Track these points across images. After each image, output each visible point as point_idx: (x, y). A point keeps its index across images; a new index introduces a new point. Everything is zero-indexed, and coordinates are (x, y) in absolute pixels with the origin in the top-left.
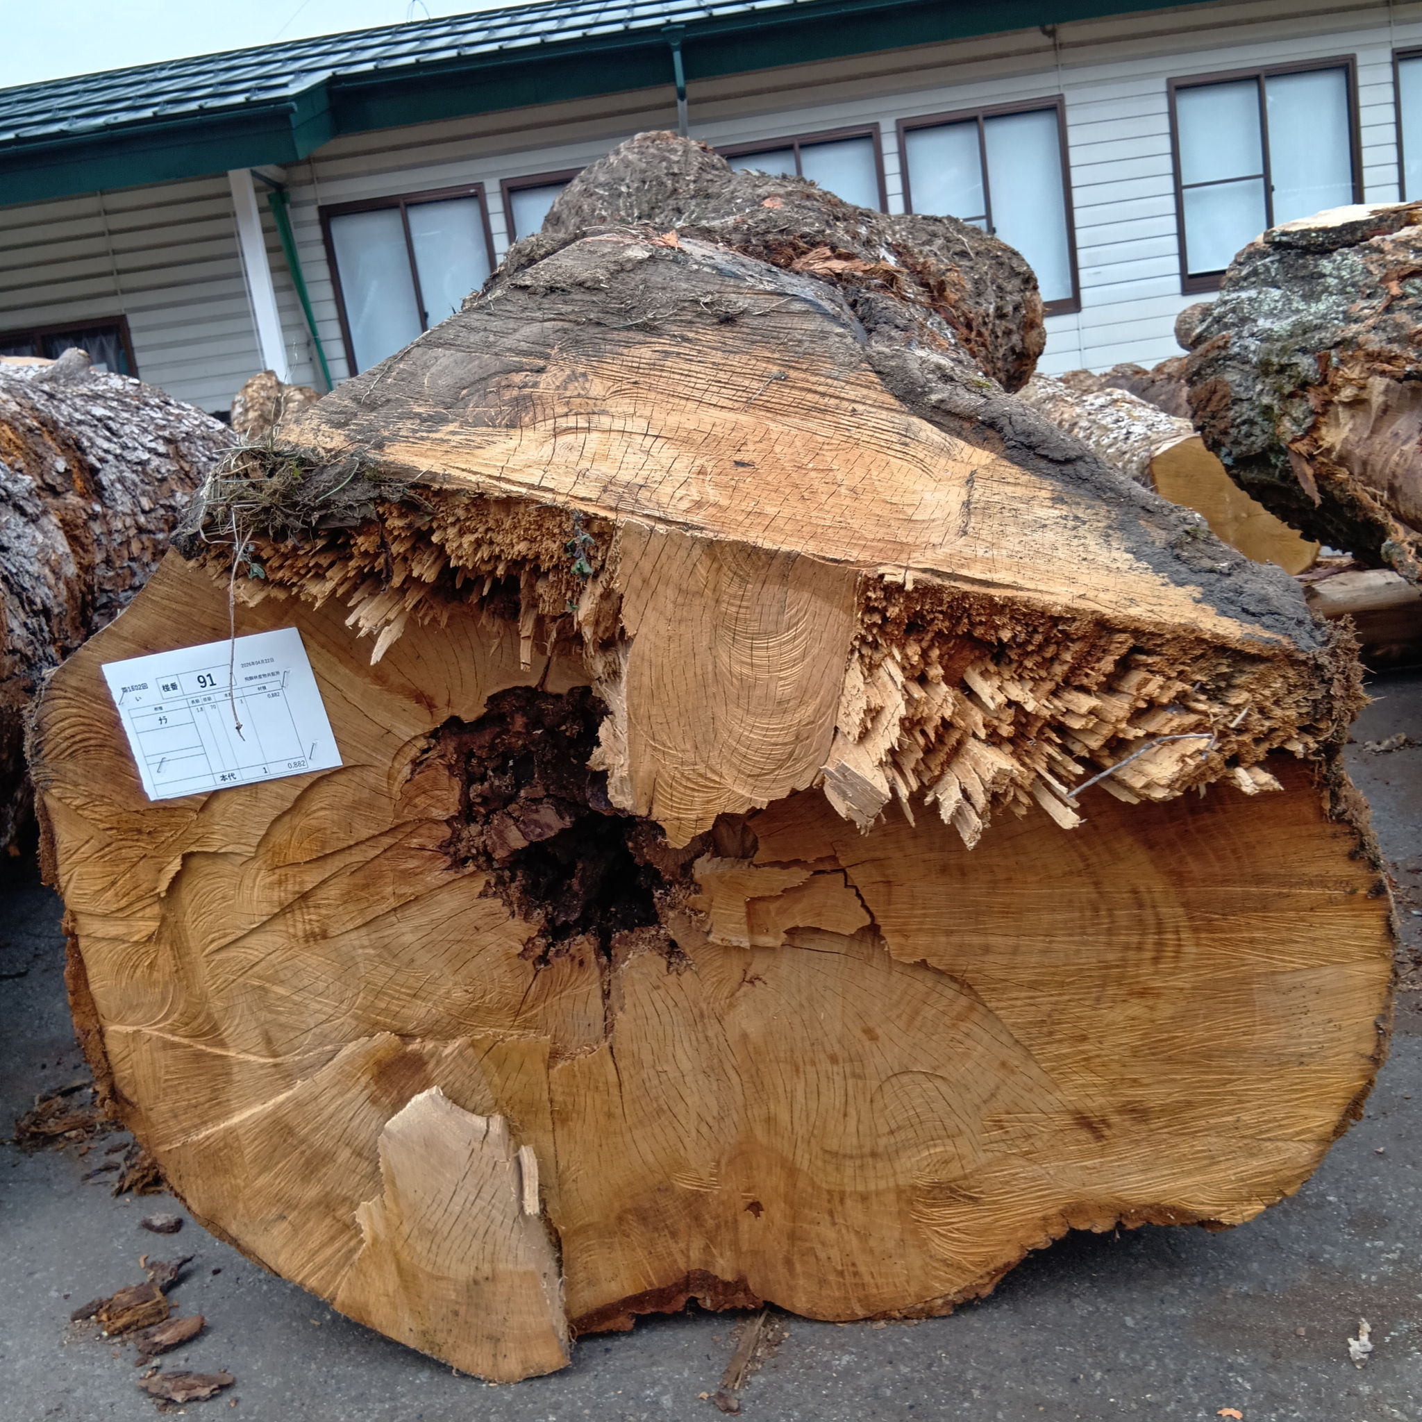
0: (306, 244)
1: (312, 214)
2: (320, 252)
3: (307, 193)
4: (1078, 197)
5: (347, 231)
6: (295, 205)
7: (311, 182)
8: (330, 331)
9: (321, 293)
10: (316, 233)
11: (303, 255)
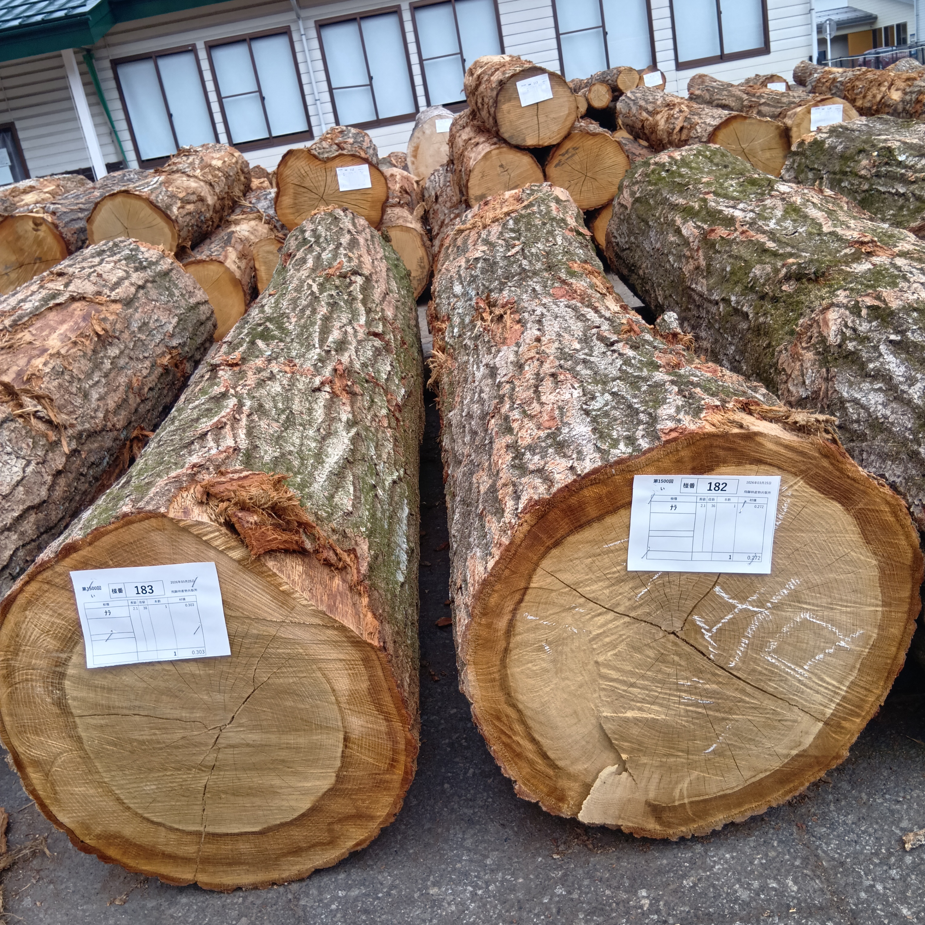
0: (105, 80)
1: (107, 64)
2: (113, 84)
3: (103, 53)
5: (124, 71)
6: (98, 59)
7: (105, 47)
8: (121, 126)
9: (115, 106)
10: (110, 74)
11: (104, 86)
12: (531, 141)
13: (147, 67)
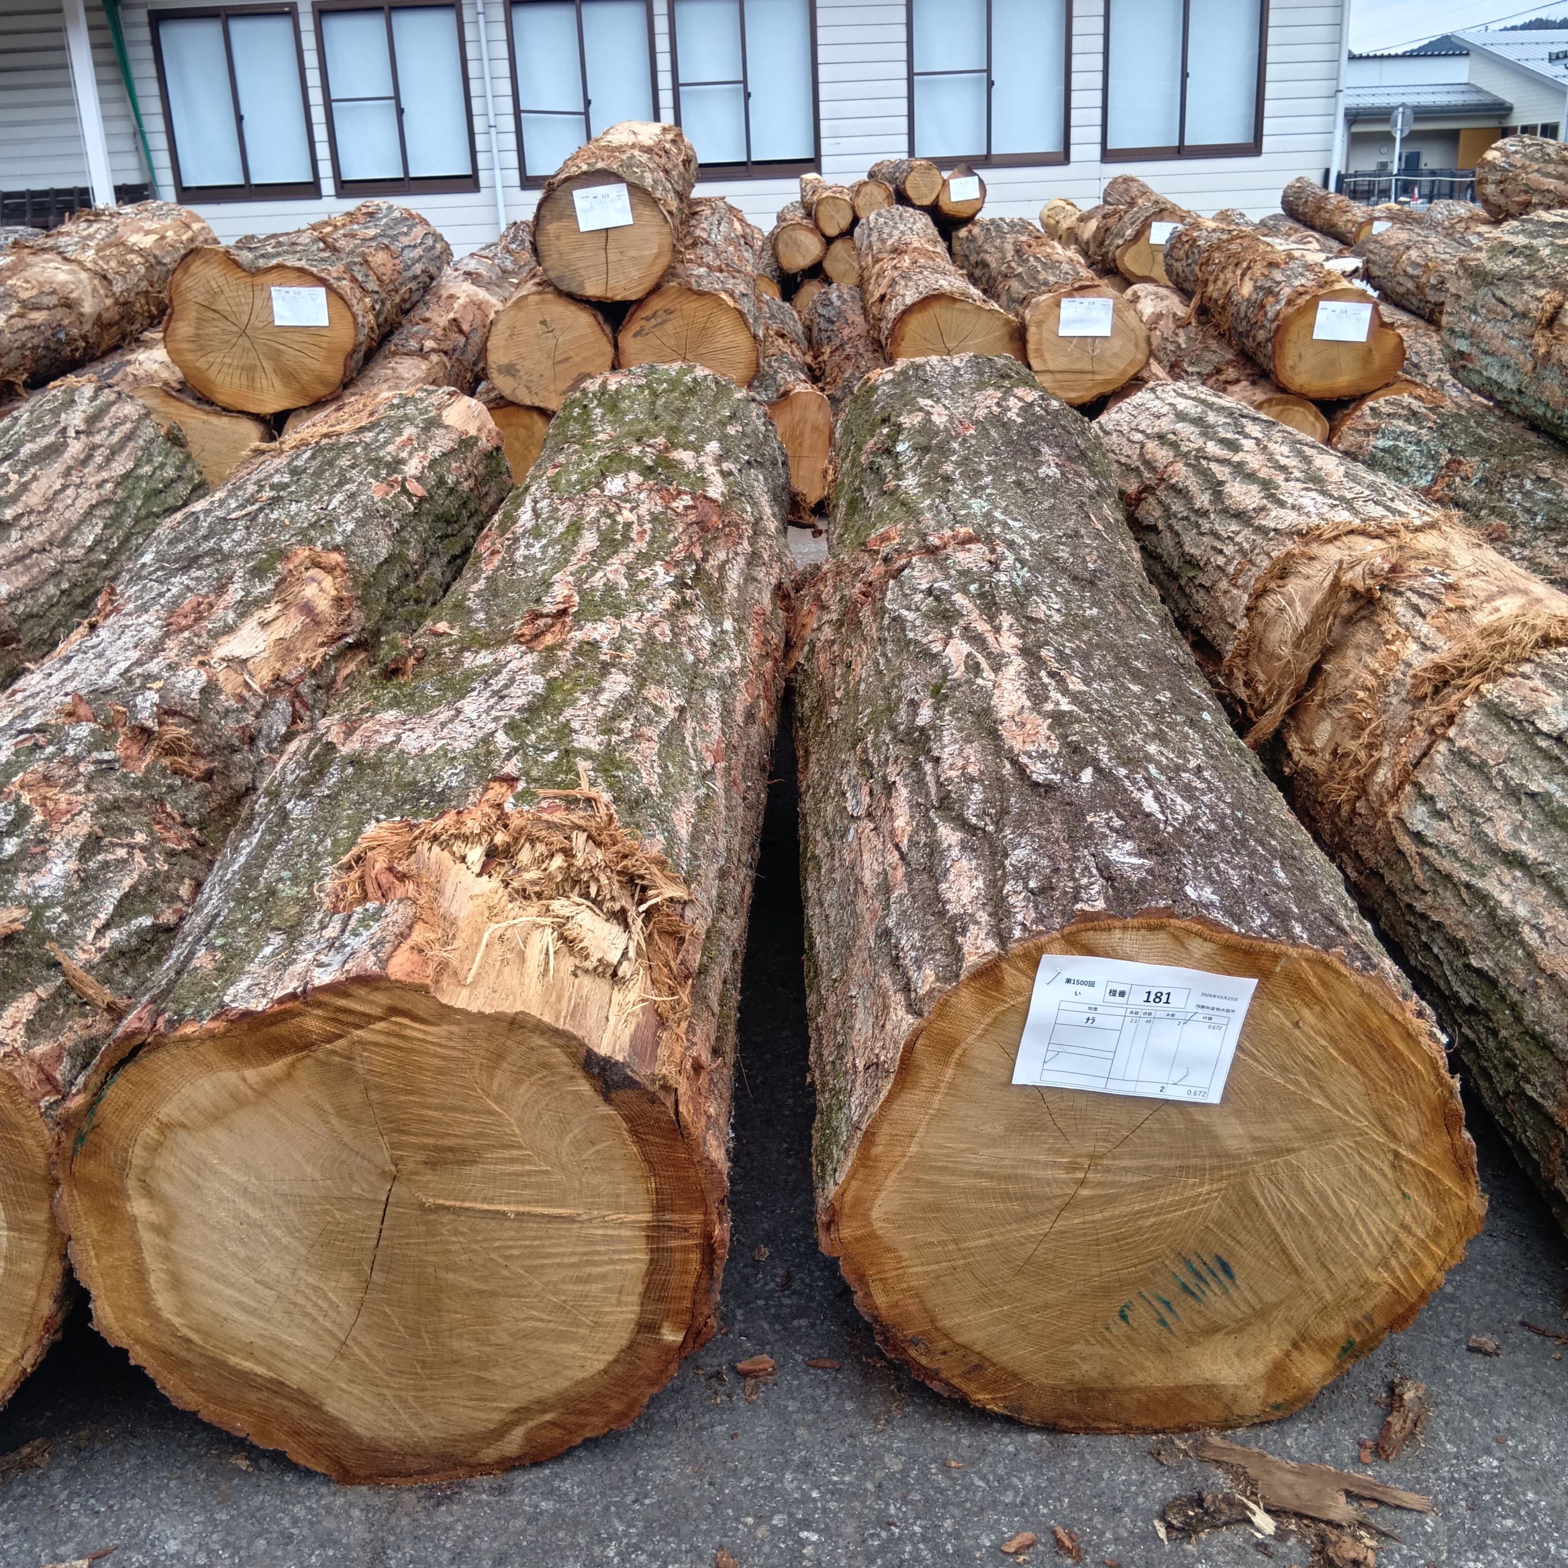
0: (135, 44)
1: (142, 16)
2: (148, 52)
4: (823, 71)
5: (171, 33)
8: (155, 124)
9: (148, 89)
10: (145, 34)
11: (132, 53)
12: (593, 290)
13: (210, 31)
